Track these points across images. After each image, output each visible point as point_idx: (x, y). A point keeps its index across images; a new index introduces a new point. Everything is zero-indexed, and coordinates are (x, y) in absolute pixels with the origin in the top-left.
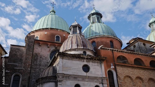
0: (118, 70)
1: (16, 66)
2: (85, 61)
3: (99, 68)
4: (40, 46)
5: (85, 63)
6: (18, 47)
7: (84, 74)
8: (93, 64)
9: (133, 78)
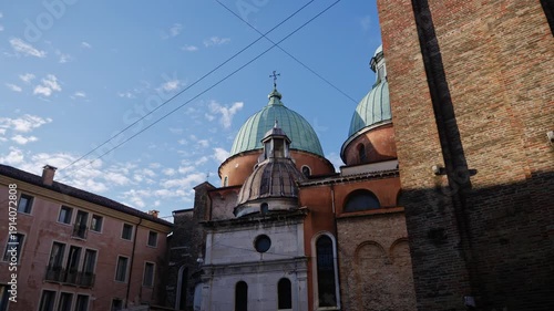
0: (339, 232)
1: (184, 251)
2: (261, 226)
3: (291, 236)
4: (223, 199)
5: (261, 232)
6: (183, 214)
7: (257, 257)
8: (279, 229)
9: (383, 244)
